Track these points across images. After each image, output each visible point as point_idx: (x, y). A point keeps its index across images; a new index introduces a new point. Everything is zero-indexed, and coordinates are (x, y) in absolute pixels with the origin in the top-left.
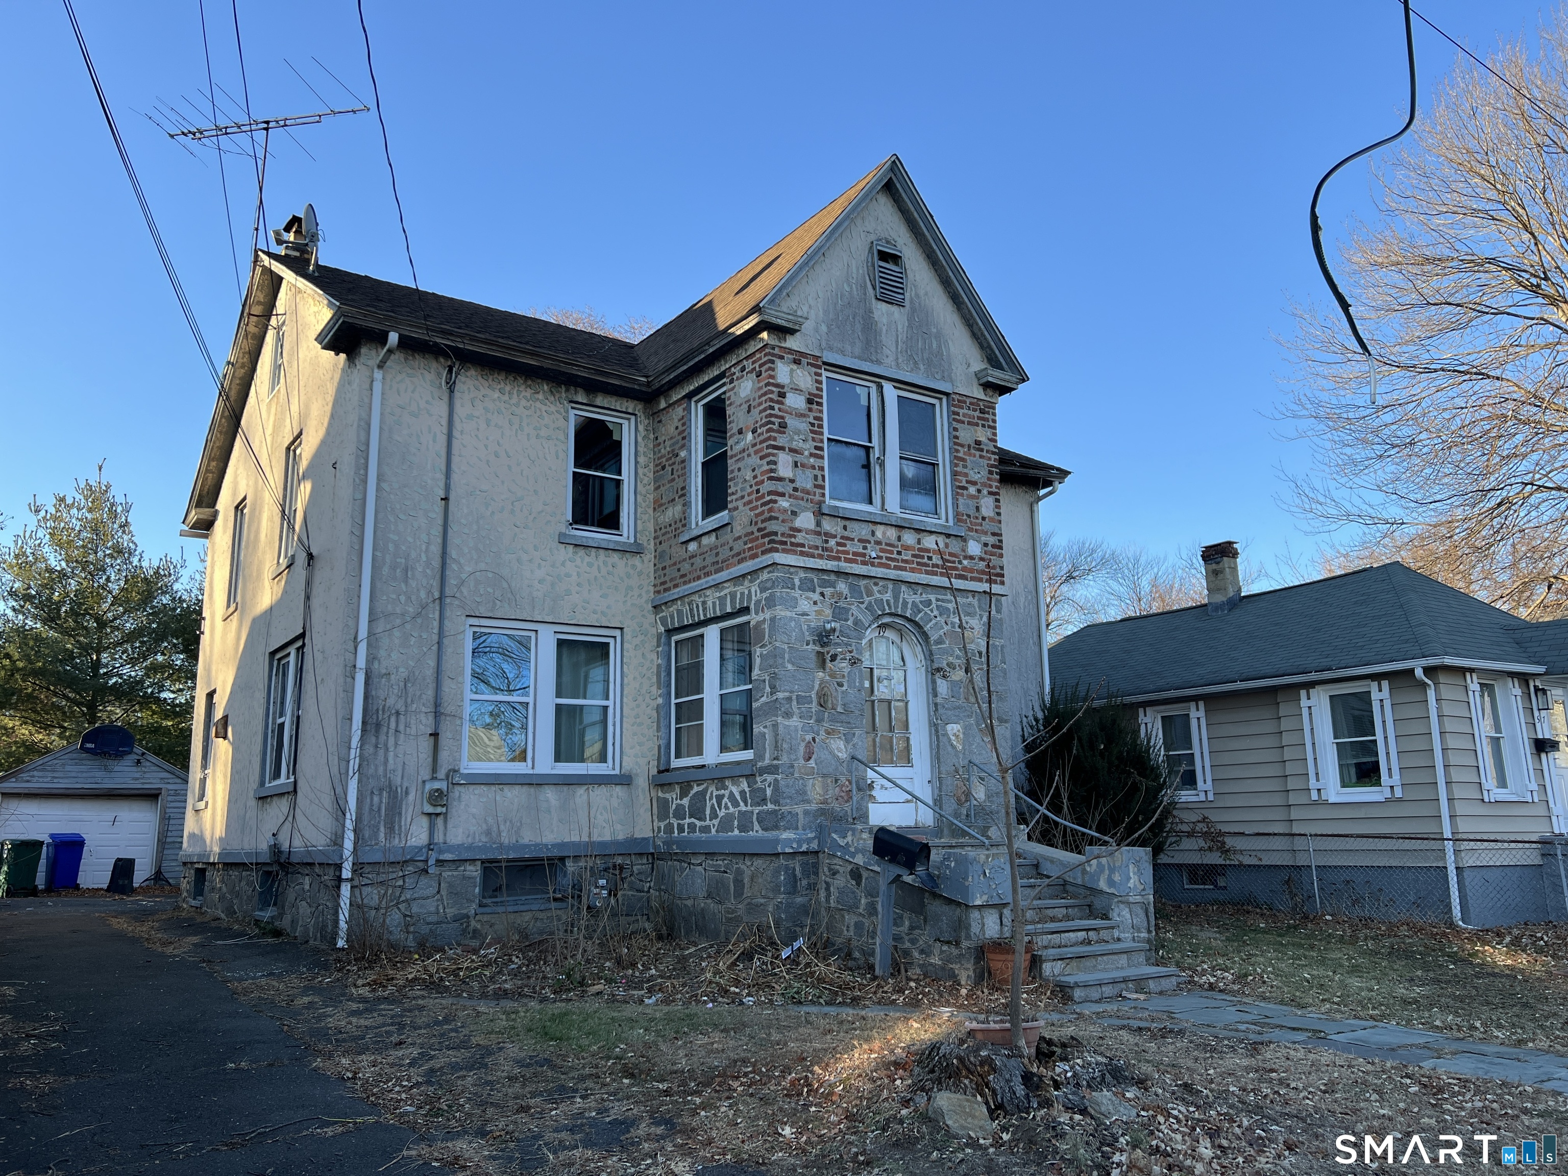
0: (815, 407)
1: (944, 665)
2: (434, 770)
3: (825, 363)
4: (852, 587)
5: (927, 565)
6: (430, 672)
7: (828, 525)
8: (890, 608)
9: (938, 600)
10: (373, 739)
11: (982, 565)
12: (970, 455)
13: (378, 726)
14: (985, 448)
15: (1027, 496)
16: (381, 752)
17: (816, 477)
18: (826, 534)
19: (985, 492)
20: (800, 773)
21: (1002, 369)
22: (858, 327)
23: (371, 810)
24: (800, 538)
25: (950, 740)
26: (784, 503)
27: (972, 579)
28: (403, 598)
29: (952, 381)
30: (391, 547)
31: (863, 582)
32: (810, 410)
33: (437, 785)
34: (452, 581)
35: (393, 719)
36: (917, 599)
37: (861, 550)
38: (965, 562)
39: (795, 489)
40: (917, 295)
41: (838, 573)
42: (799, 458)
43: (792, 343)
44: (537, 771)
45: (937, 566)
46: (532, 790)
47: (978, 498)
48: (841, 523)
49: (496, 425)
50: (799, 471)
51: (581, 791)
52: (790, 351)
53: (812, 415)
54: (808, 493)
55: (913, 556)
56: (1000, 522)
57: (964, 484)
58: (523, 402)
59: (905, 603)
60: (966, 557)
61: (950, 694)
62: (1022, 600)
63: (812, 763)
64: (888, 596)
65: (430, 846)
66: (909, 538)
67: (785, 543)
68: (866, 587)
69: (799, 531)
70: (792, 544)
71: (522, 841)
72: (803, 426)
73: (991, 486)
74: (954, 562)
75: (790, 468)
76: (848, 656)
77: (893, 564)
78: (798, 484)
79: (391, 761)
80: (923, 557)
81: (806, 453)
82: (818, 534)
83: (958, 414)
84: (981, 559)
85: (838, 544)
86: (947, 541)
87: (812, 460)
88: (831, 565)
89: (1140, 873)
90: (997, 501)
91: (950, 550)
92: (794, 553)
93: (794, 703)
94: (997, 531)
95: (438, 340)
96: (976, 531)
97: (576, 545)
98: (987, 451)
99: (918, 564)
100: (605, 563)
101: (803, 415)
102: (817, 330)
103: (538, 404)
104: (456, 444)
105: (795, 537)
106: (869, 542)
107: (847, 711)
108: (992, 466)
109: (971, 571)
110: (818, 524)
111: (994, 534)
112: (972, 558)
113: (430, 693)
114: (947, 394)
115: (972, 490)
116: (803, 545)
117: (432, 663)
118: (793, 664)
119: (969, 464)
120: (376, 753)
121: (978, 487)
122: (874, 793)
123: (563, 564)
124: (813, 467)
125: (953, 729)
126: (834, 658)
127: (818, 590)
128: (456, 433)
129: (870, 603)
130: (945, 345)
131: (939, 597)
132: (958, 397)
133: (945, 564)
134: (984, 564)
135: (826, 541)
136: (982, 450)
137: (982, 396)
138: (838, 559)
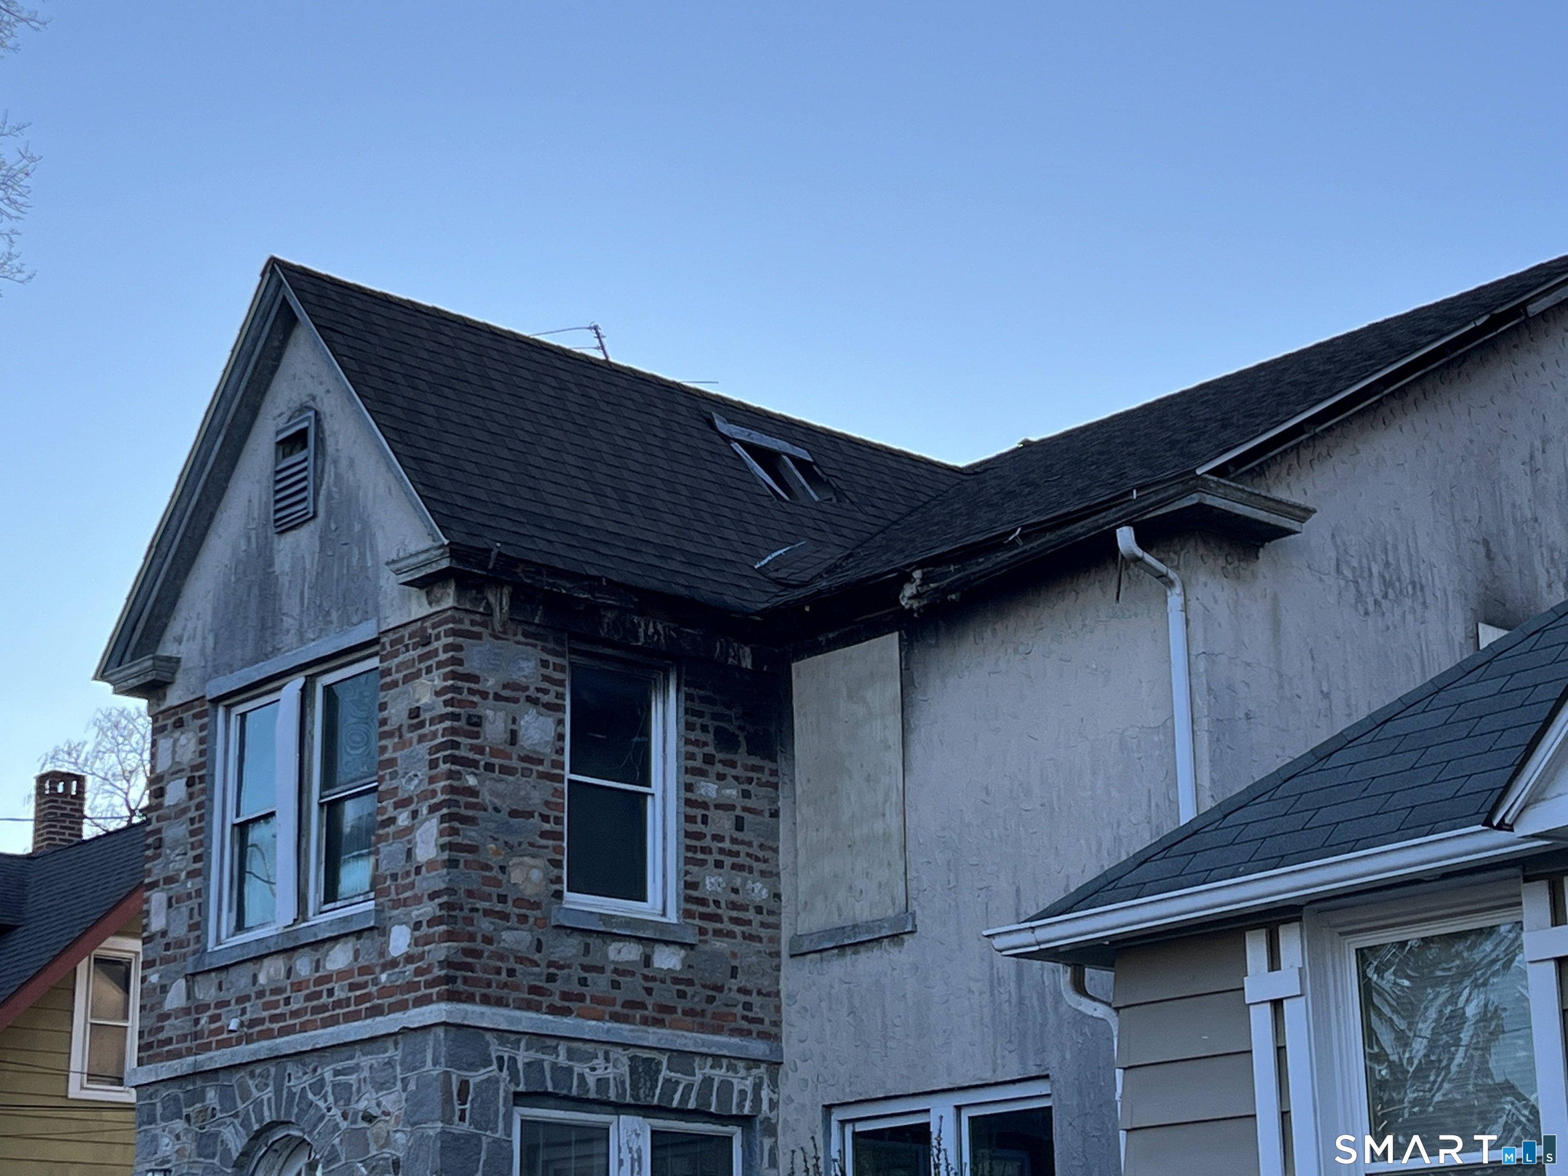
0: (197, 788)
3: (216, 701)
4: (223, 1092)
7: (201, 991)
9: (337, 1073)
11: (410, 971)
12: (405, 745)
14: (428, 716)
17: (192, 913)
18: (195, 1009)
19: (425, 810)
24: (168, 1029)
27: (391, 1008)
32: (191, 797)
36: (307, 1081)
38: (384, 978)
39: (168, 947)
41: (208, 1073)
43: (174, 697)
47: (410, 830)
48: (215, 980)
50: (172, 912)
52: (174, 710)
53: (193, 805)
54: (181, 945)
55: (307, 998)
57: (391, 812)
59: (291, 1097)
60: (384, 968)
66: (303, 966)
67: (150, 1046)
68: (240, 1086)
69: (167, 1017)
70: (158, 1044)
72: (183, 830)
73: (435, 793)
74: (368, 984)
75: (164, 913)
77: (276, 1027)
78: (170, 938)
81: (183, 875)
82: (189, 1012)
84: (407, 959)
86: (359, 944)
87: (189, 884)
90: (444, 819)
91: (361, 961)
96: (405, 902)
98: (431, 722)
99: (313, 1011)
101: (185, 811)
102: (203, 652)
105: (161, 1029)
106: (249, 998)
108: (438, 748)
109: (393, 991)
110: (189, 994)
111: (431, 896)
112: (394, 963)
114: (378, 641)
115: (404, 818)
116: (169, 1041)
119: (400, 766)
127: (183, 1113)
130: (372, 550)
131: (339, 1066)
132: (392, 636)
133: (352, 994)
134: (411, 967)
135: (197, 1022)
136: (422, 725)
137: (426, 610)
138: (207, 1047)
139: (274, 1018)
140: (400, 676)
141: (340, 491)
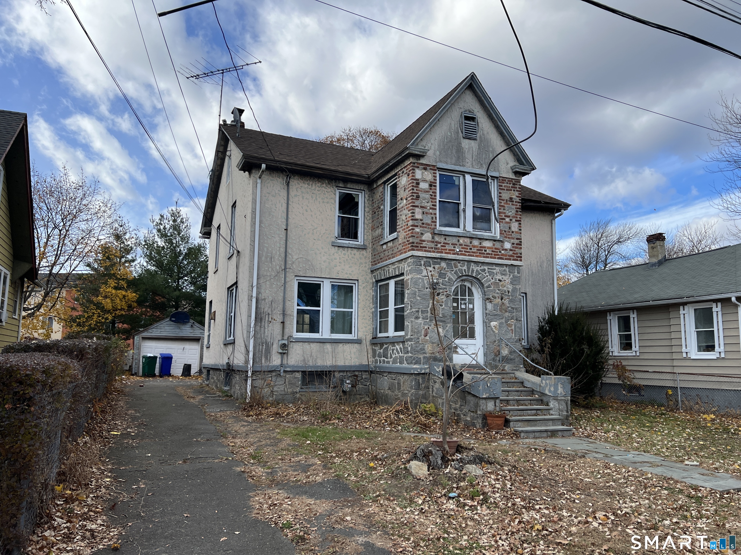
0: (433, 187)
1: (491, 297)
2: (283, 336)
3: (438, 168)
4: (448, 265)
5: (484, 254)
6: (281, 298)
7: (437, 238)
8: (465, 272)
9: (488, 269)
10: (259, 324)
11: (511, 253)
12: (507, 204)
13: (261, 319)
14: (515, 200)
15: (549, 217)
16: (262, 329)
17: (432, 218)
18: (436, 242)
19: (514, 220)
20: (422, 341)
21: (523, 165)
22: (454, 151)
23: (259, 351)
24: (424, 244)
25: (492, 329)
26: (417, 230)
27: (506, 259)
28: (270, 269)
29: (499, 171)
30: (265, 249)
31: (453, 262)
32: (431, 189)
33: (284, 342)
34: (289, 262)
35: (267, 316)
36: (479, 268)
37: (453, 248)
38: (503, 252)
39: (423, 224)
40: (483, 134)
41: (442, 259)
42: (425, 210)
43: (423, 161)
44: (324, 337)
45: (489, 254)
46: (321, 344)
47: (510, 223)
48: (443, 237)
49: (306, 198)
50: (425, 215)
51: (341, 345)
52: (422, 164)
53: (431, 191)
54: (429, 225)
55: (477, 250)
56: (521, 233)
57: (503, 217)
58: (317, 188)
59: (473, 271)
60: (503, 250)
61: (493, 309)
62: (545, 264)
63: (427, 338)
64: (465, 267)
65: (282, 365)
66: (476, 242)
67: (418, 247)
68: (454, 264)
69: (424, 241)
70: (421, 247)
71: (317, 365)
72: (427, 196)
73: (517, 218)
74: (497, 252)
75: (421, 215)
76: (445, 293)
77: (467, 254)
78: (424, 221)
79: (266, 332)
80: (482, 250)
81: (428, 208)
82: (433, 242)
83: (502, 186)
84: (511, 250)
85: (442, 246)
86: (494, 243)
87: (431, 211)
88: (438, 255)
89: (564, 388)
90: (520, 224)
91: (496, 247)
92: (422, 251)
93: (420, 313)
94: (519, 237)
95: (282, 166)
96: (509, 238)
97: (339, 246)
98: (516, 202)
99: (480, 253)
100: (351, 253)
101: (427, 192)
102: (434, 154)
103: (323, 189)
104: (290, 207)
105: (422, 244)
106: (457, 245)
107: (444, 316)
108: (518, 208)
109: (506, 255)
110: (433, 238)
111: (517, 239)
112: (506, 250)
113: (281, 306)
114: (497, 178)
115: (507, 220)
116: (426, 247)
117: (282, 295)
118: (420, 297)
119: (506, 208)
120: (260, 330)
121: (511, 218)
122: (457, 350)
123: (333, 255)
124: (431, 214)
125: (493, 324)
126: (438, 294)
127: (432, 266)
128: (290, 203)
129: (456, 270)
131: (489, 267)
132: (502, 178)
133: (493, 253)
135: (437, 245)
137: (514, 178)
138: (442, 252)
139: (465, 251)
140: (506, 188)
141: (484, 138)
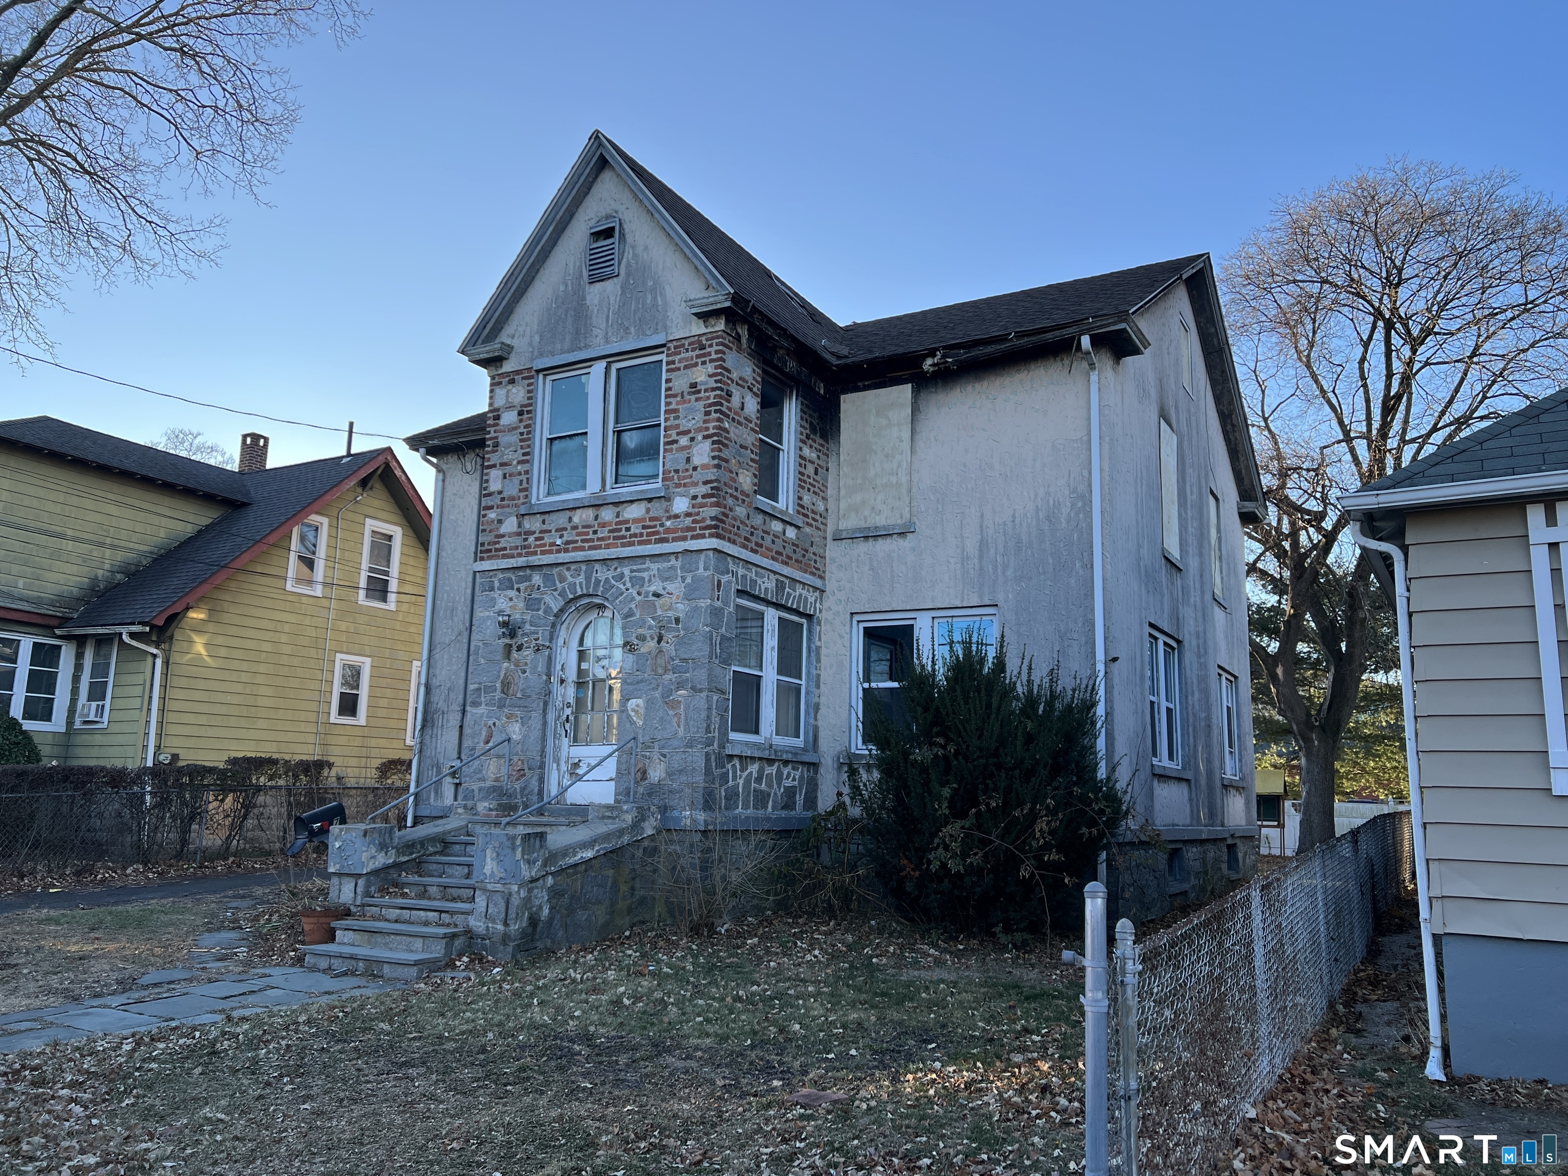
1: (633, 638)
2: (459, 753)
3: (538, 371)
4: (548, 579)
5: (624, 537)
7: (527, 524)
8: (582, 589)
9: (632, 571)
11: (688, 521)
12: (685, 402)
13: (430, 722)
14: (703, 387)
17: (521, 482)
18: (525, 533)
19: (700, 438)
22: (570, 320)
24: (502, 543)
25: (629, 716)
26: (492, 515)
27: (675, 540)
29: (665, 329)
31: (555, 571)
32: (521, 421)
35: (441, 717)
37: (557, 539)
38: (668, 523)
39: (503, 499)
40: (635, 256)
41: (532, 567)
42: (508, 469)
43: (507, 367)
45: (635, 535)
47: (689, 447)
48: (540, 519)
50: (507, 481)
52: (508, 374)
54: (513, 499)
55: (610, 531)
57: (674, 437)
59: (597, 582)
60: (669, 518)
63: (490, 745)
64: (583, 578)
66: (607, 514)
67: (490, 551)
68: (559, 575)
69: (503, 536)
70: (497, 550)
72: (514, 438)
73: (708, 429)
75: (500, 481)
76: (533, 643)
77: (587, 545)
78: (504, 495)
80: (621, 530)
81: (515, 462)
84: (687, 515)
86: (649, 505)
87: (519, 467)
91: (651, 514)
93: (482, 692)
96: (685, 485)
98: (706, 391)
99: (615, 538)
101: (515, 428)
102: (530, 344)
105: (498, 542)
106: (566, 529)
107: (526, 696)
109: (675, 530)
110: (520, 525)
111: (705, 483)
112: (676, 516)
114: (665, 346)
115: (684, 441)
116: (505, 549)
118: (484, 658)
119: (681, 413)
121: (692, 434)
122: (579, 771)
124: (520, 474)
125: (631, 704)
126: (520, 648)
127: (516, 586)
129: (564, 588)
130: (661, 294)
131: (635, 567)
132: (675, 343)
133: (645, 531)
134: (690, 519)
135: (526, 540)
136: (699, 392)
137: (703, 330)
138: (535, 553)
139: (583, 541)
140: (682, 365)
141: (637, 263)
